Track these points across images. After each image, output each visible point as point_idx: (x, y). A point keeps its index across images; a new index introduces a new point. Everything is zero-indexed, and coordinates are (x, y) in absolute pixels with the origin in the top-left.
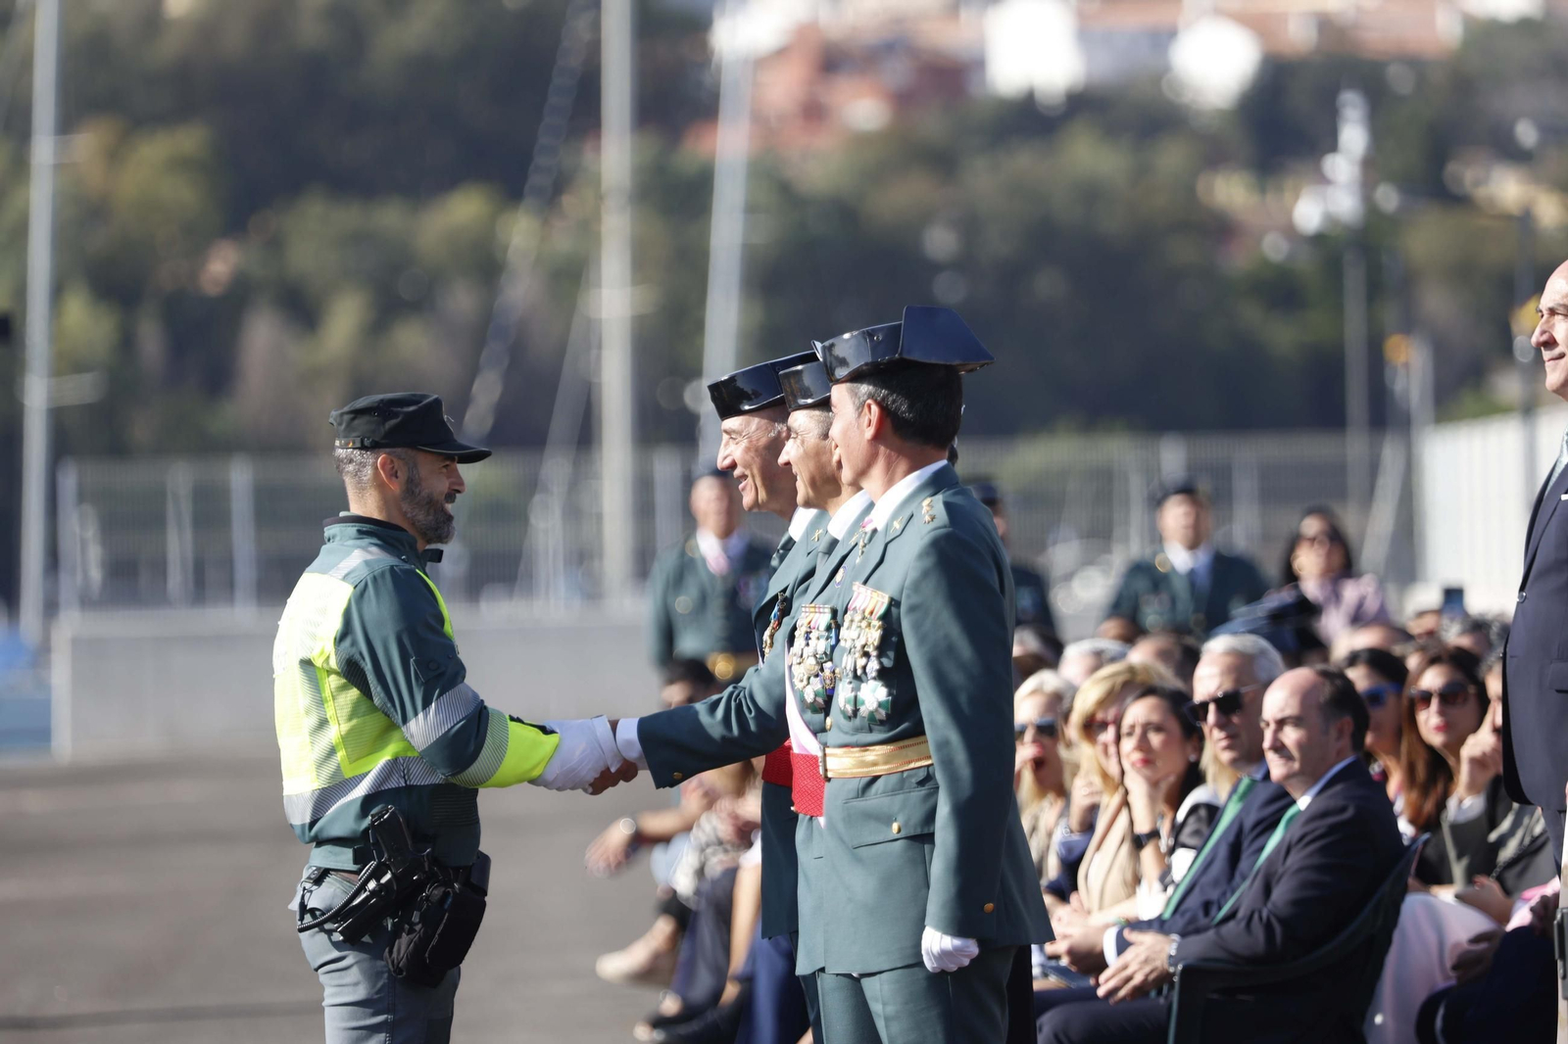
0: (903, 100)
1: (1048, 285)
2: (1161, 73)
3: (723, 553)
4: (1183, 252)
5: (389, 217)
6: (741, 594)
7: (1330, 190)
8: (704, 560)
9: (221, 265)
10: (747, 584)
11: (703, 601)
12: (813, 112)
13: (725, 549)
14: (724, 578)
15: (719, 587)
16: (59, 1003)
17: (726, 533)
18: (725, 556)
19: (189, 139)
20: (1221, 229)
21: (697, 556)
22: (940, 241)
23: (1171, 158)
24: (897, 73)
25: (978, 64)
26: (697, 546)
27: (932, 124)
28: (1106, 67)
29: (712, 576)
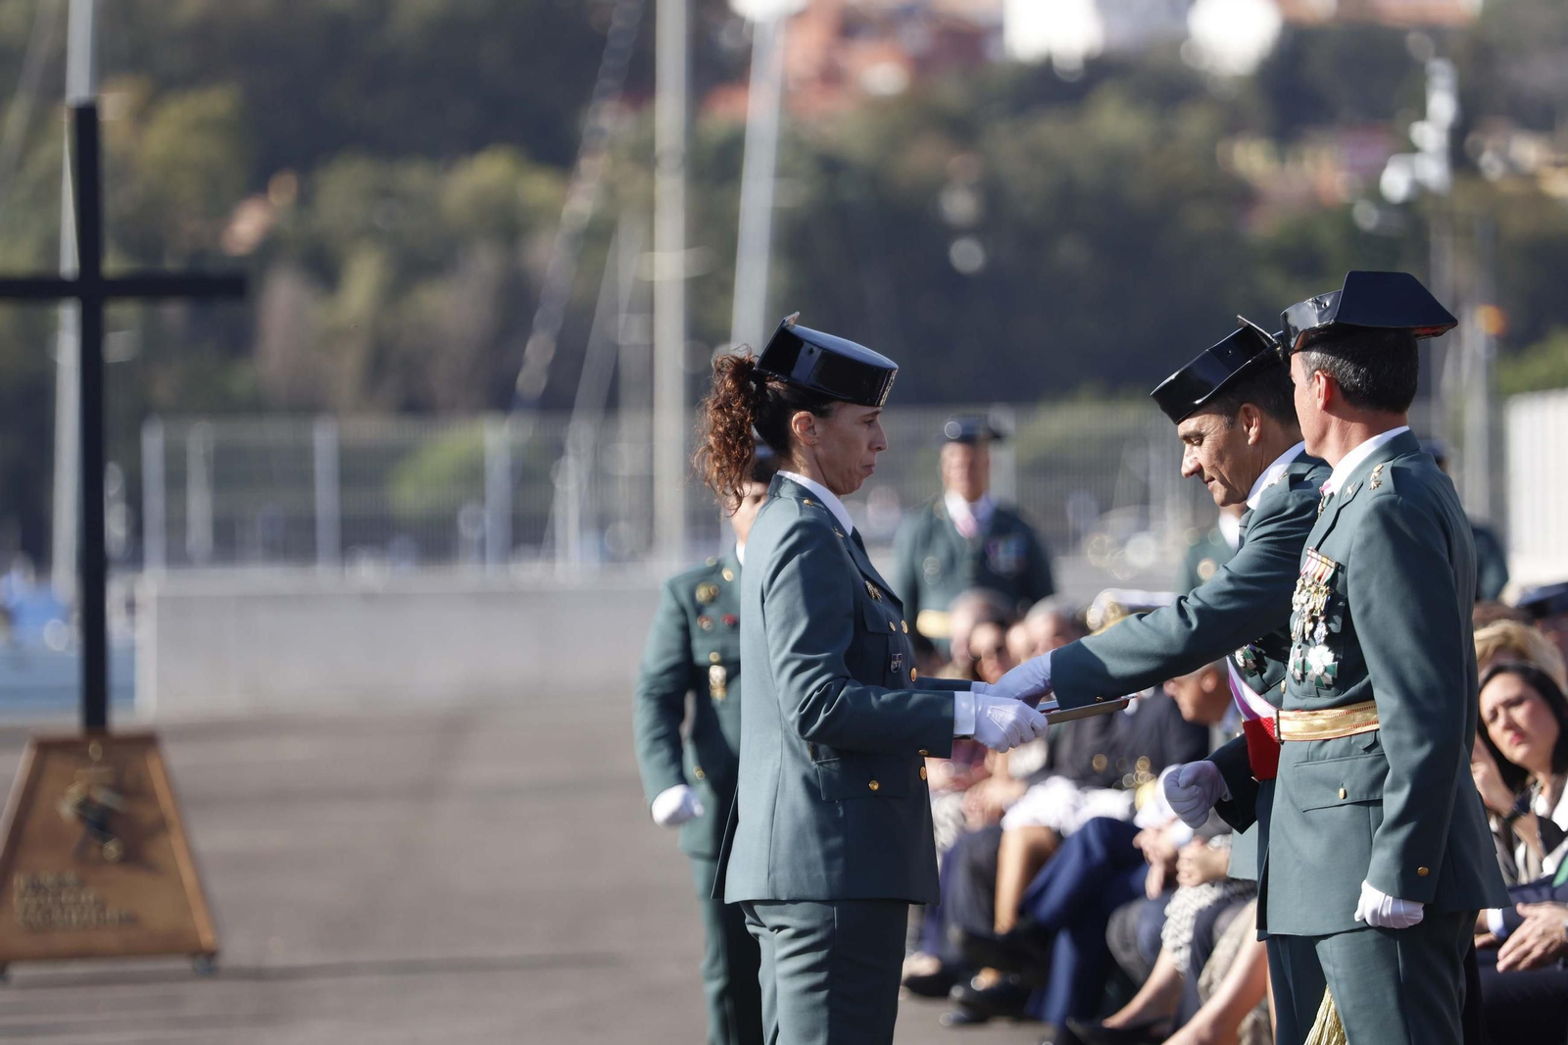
0: (921, 66)
1: (1070, 252)
2: (1180, 39)
3: (972, 516)
4: (1201, 219)
5: (414, 177)
6: (990, 557)
7: (1418, 159)
8: (952, 523)
9: (248, 225)
10: (995, 547)
11: (951, 564)
12: (831, 76)
13: (974, 511)
14: (972, 540)
15: (969, 550)
16: (278, 956)
17: (974, 493)
18: (974, 519)
19: (217, 101)
20: (1242, 196)
21: (945, 518)
22: (959, 205)
23: (1194, 124)
24: (916, 38)
25: (996, 29)
26: (946, 509)
27: (950, 91)
28: (1125, 32)
29: (961, 539)
